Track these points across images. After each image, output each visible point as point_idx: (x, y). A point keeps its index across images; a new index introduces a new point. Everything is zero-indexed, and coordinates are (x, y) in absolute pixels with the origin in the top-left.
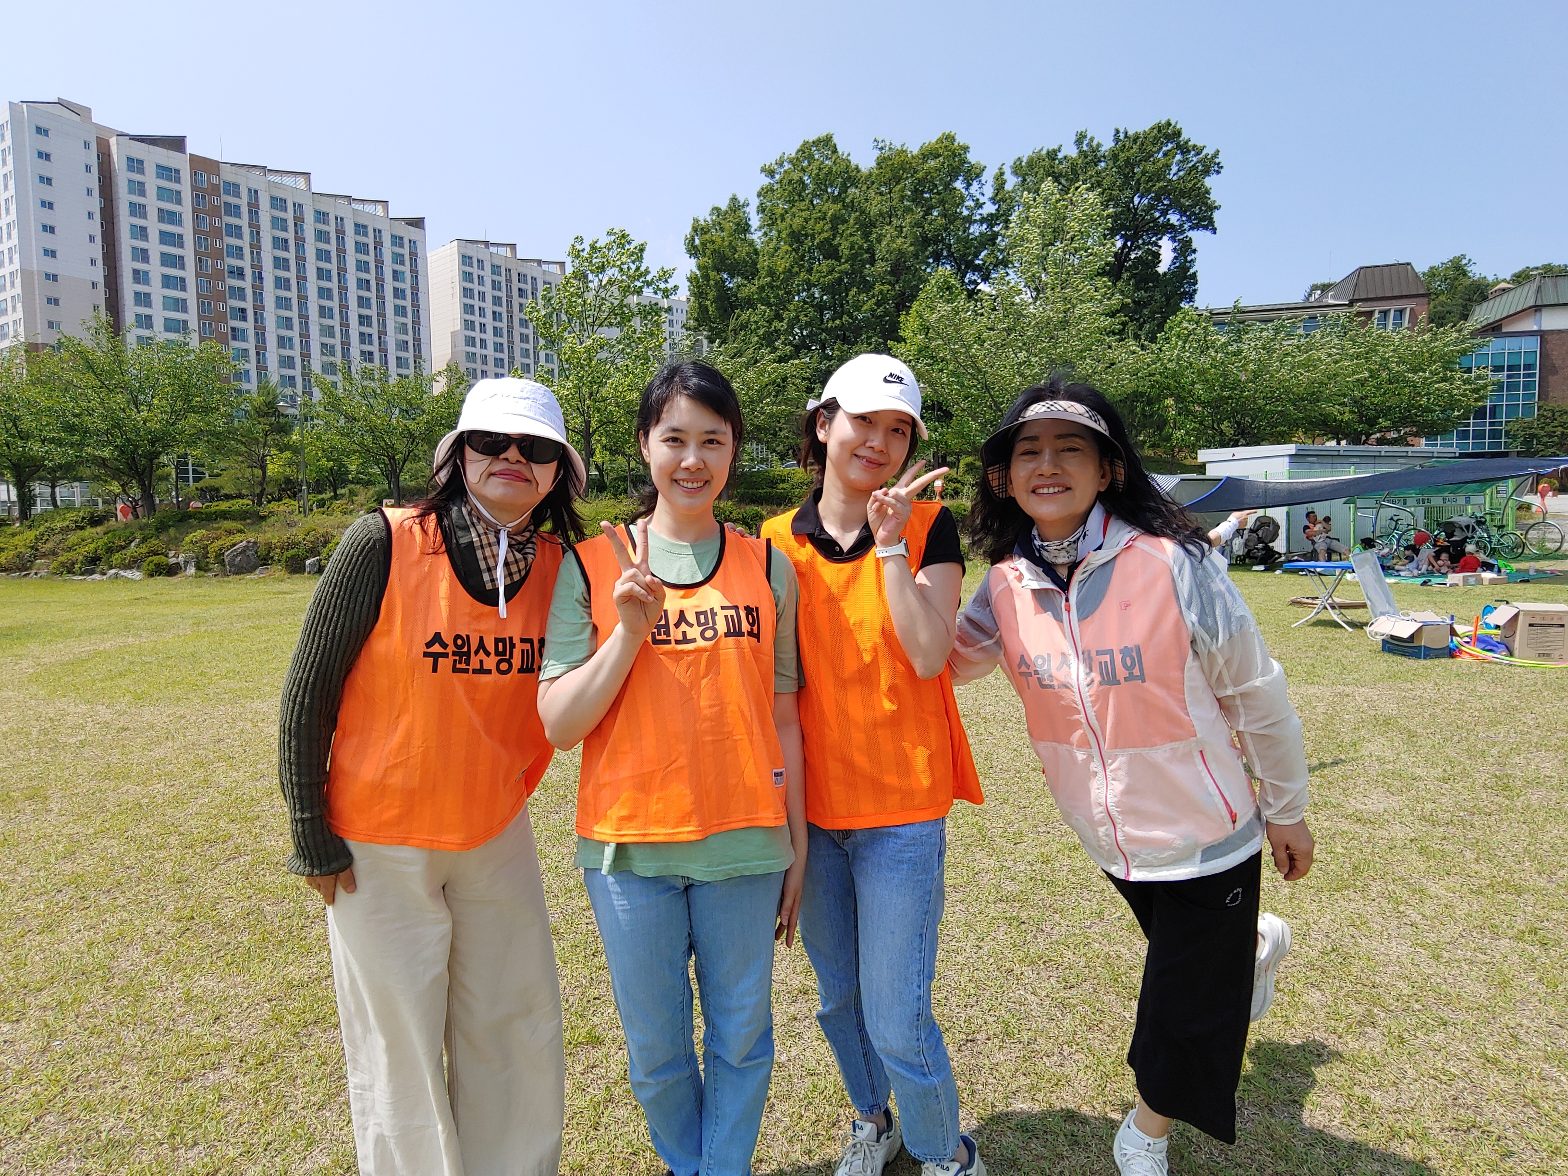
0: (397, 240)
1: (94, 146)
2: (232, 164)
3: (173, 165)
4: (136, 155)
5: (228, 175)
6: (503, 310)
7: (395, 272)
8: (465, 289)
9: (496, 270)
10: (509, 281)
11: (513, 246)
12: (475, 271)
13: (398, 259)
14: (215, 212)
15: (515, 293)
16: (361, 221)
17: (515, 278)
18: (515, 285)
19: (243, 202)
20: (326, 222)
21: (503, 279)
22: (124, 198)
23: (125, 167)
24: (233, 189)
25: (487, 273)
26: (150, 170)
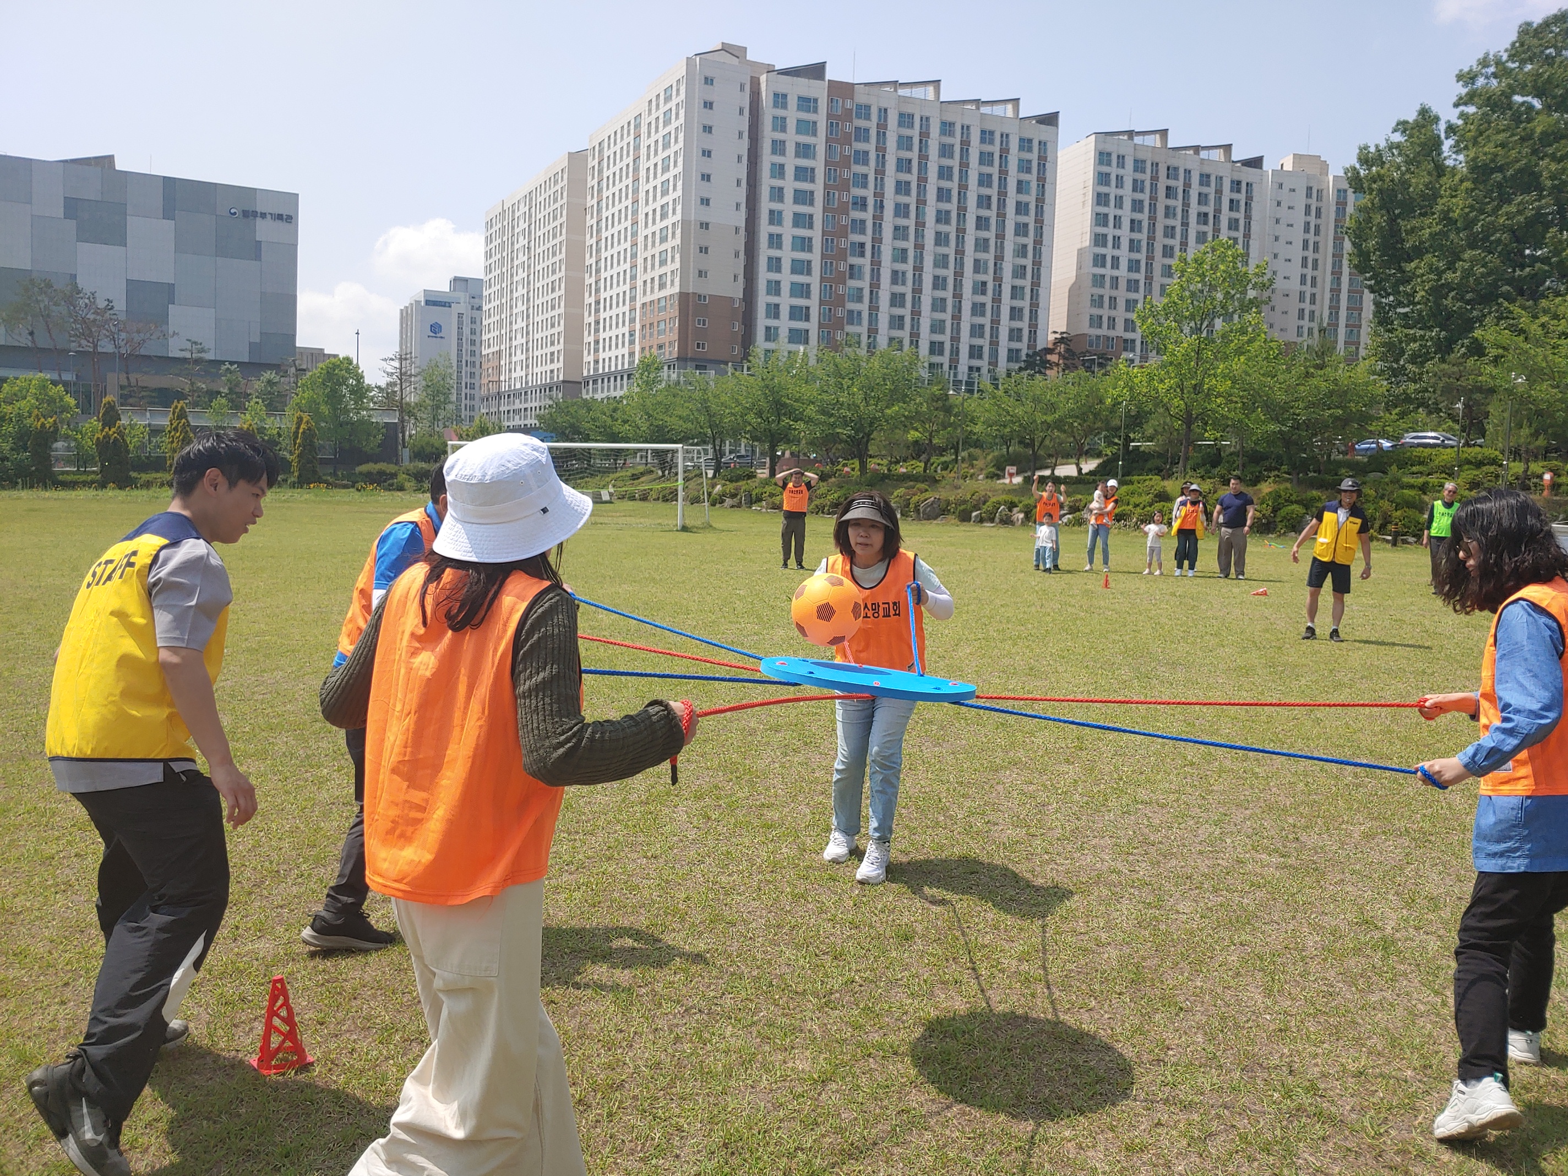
0: (1025, 144)
1: (747, 88)
2: (865, 84)
3: (811, 94)
4: (781, 90)
5: (861, 97)
6: (1144, 217)
7: (1020, 183)
8: (1099, 195)
9: (1139, 165)
10: (1155, 178)
11: (1164, 133)
12: (1114, 171)
13: (1025, 167)
14: (847, 140)
15: (1162, 192)
16: (988, 127)
17: (1163, 172)
18: (1163, 183)
19: (872, 125)
20: (951, 134)
21: (1147, 177)
22: (768, 134)
23: (772, 104)
24: (864, 111)
25: (1128, 173)
26: (792, 102)
